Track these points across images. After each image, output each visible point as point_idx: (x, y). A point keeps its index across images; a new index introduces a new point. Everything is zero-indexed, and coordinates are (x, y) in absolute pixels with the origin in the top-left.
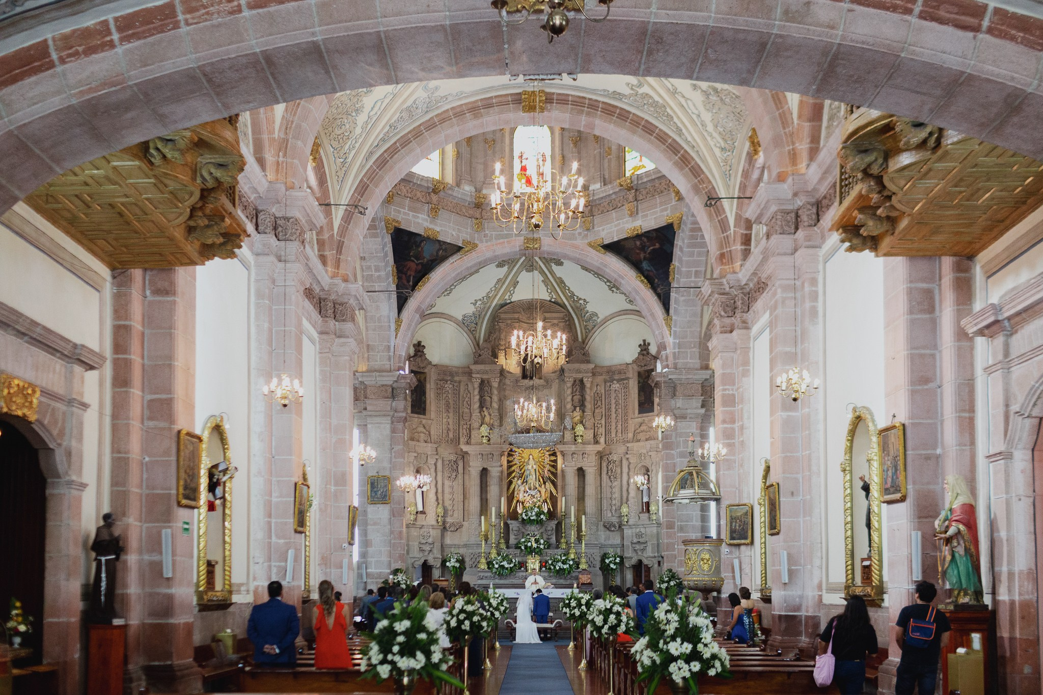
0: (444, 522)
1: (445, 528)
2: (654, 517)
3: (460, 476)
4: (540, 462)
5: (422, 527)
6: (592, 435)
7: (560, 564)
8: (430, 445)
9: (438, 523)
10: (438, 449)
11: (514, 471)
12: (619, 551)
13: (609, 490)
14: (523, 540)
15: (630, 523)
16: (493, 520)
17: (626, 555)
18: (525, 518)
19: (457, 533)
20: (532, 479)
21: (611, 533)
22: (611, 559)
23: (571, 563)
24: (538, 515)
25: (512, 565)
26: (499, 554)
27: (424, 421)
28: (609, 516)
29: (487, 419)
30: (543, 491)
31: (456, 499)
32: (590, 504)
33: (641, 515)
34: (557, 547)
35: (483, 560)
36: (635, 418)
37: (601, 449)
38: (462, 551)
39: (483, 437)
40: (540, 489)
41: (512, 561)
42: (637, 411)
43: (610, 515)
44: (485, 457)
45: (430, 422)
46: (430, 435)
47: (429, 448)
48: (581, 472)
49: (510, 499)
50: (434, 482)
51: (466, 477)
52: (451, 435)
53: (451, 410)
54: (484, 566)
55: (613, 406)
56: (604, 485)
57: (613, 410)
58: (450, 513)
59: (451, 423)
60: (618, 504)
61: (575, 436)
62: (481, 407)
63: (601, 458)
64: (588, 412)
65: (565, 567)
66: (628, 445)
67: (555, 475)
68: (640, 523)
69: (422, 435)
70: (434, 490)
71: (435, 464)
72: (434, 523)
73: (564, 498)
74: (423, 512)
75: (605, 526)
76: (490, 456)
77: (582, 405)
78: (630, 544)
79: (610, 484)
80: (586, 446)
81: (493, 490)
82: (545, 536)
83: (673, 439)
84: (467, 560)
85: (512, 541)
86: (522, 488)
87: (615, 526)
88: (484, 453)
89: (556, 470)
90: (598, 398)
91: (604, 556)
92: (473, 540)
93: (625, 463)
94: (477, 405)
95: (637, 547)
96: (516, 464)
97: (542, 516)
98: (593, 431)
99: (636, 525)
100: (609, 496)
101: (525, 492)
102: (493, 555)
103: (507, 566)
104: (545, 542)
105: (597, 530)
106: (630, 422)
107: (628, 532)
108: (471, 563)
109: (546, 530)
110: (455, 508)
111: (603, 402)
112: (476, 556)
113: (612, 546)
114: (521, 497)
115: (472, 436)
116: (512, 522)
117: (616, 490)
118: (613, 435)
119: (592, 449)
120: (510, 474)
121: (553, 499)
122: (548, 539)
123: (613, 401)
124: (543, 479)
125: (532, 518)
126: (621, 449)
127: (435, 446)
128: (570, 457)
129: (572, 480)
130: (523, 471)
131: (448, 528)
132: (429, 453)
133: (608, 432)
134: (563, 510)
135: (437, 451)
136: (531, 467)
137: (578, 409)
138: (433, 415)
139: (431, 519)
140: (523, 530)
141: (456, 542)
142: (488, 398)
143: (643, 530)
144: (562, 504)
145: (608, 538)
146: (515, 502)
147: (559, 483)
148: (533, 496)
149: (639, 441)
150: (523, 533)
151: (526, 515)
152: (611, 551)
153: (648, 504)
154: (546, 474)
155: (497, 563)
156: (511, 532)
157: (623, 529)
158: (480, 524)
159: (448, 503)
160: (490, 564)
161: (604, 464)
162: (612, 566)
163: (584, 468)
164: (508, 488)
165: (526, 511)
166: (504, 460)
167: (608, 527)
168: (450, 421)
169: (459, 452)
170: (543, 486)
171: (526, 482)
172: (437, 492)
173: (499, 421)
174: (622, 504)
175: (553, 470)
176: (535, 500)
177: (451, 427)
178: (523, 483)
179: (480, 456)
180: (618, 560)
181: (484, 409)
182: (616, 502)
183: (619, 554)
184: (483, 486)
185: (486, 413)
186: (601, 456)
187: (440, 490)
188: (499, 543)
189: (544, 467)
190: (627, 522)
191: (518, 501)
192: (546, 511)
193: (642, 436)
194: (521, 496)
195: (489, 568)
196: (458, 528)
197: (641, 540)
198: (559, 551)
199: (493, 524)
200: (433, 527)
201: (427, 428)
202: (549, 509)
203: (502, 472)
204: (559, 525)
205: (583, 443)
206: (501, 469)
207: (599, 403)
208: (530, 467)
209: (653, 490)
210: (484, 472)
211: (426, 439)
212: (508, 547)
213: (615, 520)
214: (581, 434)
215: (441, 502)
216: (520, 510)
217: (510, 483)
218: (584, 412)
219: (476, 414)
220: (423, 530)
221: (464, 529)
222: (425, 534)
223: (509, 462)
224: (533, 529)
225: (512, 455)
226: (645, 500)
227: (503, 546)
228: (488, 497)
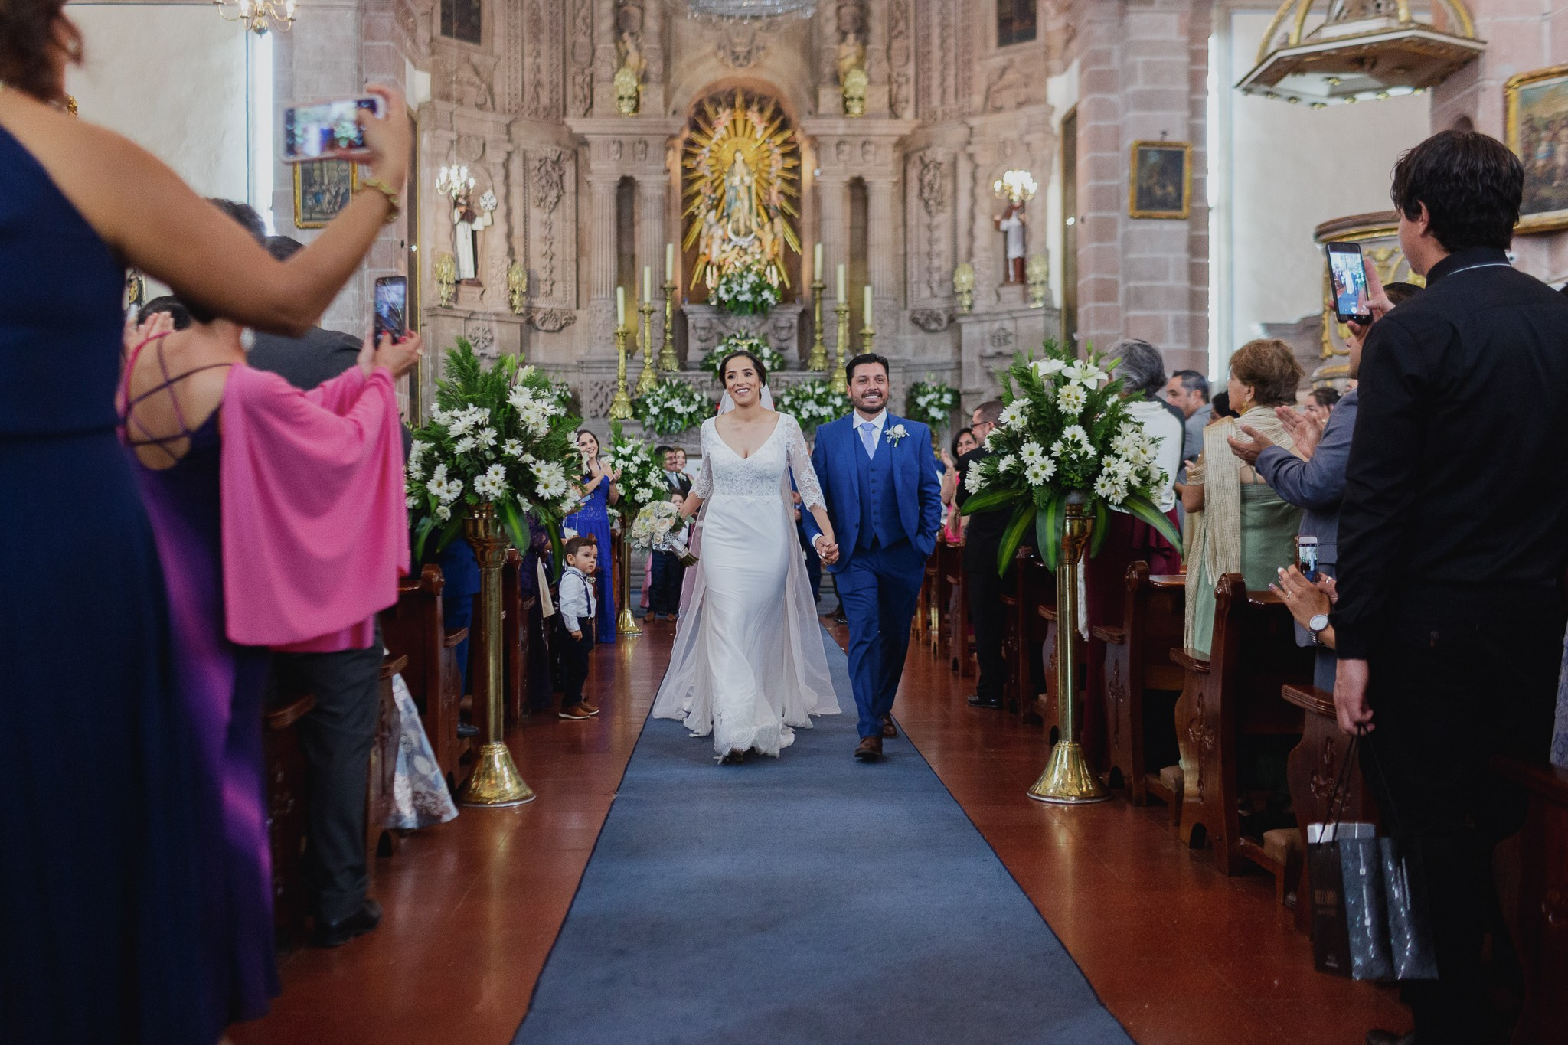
0: (529, 308)
1: (530, 322)
2: (1039, 292)
3: (568, 200)
4: (760, 171)
5: (470, 316)
6: (886, 99)
7: (811, 405)
8: (490, 116)
9: (513, 308)
10: (513, 129)
11: (698, 193)
12: (948, 377)
13: (924, 234)
14: (720, 349)
15: (979, 308)
16: (647, 298)
17: (967, 386)
18: (725, 297)
19: (562, 337)
20: (742, 209)
21: (928, 337)
22: (930, 397)
23: (839, 402)
24: (756, 290)
25: (693, 408)
26: (660, 383)
27: (476, 58)
28: (924, 297)
29: (633, 59)
30: (768, 238)
31: (559, 256)
32: (881, 263)
33: (1004, 291)
34: (804, 367)
35: (622, 397)
36: (991, 57)
37: (906, 131)
38: (573, 380)
39: (621, 98)
40: (760, 234)
41: (692, 398)
42: (993, 40)
43: (925, 293)
44: (627, 150)
45: (491, 61)
46: (490, 89)
47: (489, 126)
48: (858, 189)
49: (691, 257)
50: (502, 208)
51: (584, 203)
52: (545, 99)
53: (545, 37)
54: (622, 411)
55: (936, 32)
56: (912, 222)
57: (936, 41)
58: (544, 287)
59: (544, 69)
60: (947, 266)
61: (845, 100)
62: (619, 28)
63: (906, 158)
64: (877, 43)
65: (825, 411)
66: (974, 122)
67: (795, 202)
68: (1001, 308)
69: (473, 90)
70: (501, 229)
71: (506, 166)
72: (504, 308)
73: (819, 248)
74: (475, 282)
75: (915, 321)
76: (641, 147)
77: (862, 29)
78: (976, 360)
79: (926, 219)
80: (873, 122)
81: (648, 229)
82: (774, 343)
83: (1115, 64)
84: (585, 398)
85: (695, 354)
86: (718, 233)
87: (938, 320)
88: (624, 139)
89: (799, 190)
90: (898, 14)
91: (916, 390)
92: (600, 352)
93: (964, 168)
94: (606, 24)
95: (995, 366)
96: (702, 177)
97: (766, 294)
98: (886, 88)
99: (992, 315)
100: (925, 247)
101: (725, 240)
102: (648, 381)
103: (679, 409)
104: (773, 353)
105: (897, 330)
106: (977, 68)
107: (971, 331)
108: (594, 406)
109: (775, 328)
110: (557, 275)
111: (912, 23)
112: (606, 390)
113: (930, 367)
114: (715, 255)
115: (596, 99)
116: (695, 308)
117: (943, 234)
118: (935, 101)
119: (887, 129)
120: (688, 200)
121: (791, 261)
122: (781, 349)
123: (936, 20)
124: (768, 213)
125: (741, 298)
126: (955, 134)
127: (506, 119)
128: (834, 151)
129: (836, 209)
130: (719, 193)
131: (538, 323)
132: (489, 137)
133: (922, 93)
134: (818, 276)
135: (508, 132)
136: (740, 180)
137: (851, 37)
138: (499, 45)
139: (495, 299)
140: (721, 329)
141: (561, 358)
142: (634, 11)
143: (1009, 326)
144: (812, 268)
145: (922, 349)
146: (700, 266)
147: (806, 219)
148: (745, 251)
149: (999, 109)
150: (721, 335)
151: (728, 292)
152: (930, 380)
153: (1021, 264)
154: (776, 200)
155: (655, 403)
156: (691, 331)
157: (959, 326)
158: (615, 315)
159: (538, 264)
160: (638, 406)
161: (913, 173)
162: (934, 412)
163: (867, 179)
164: (685, 234)
165: (728, 282)
166: (675, 161)
167: (923, 322)
168: (543, 62)
169: (566, 141)
170: (767, 227)
171: (729, 216)
172: (509, 236)
173: (660, 64)
174: (955, 266)
175: (791, 191)
176: (748, 259)
177: (544, 77)
178: (719, 221)
179: (614, 148)
180: (947, 399)
181: (626, 35)
182: (943, 263)
183: (949, 385)
184: (625, 223)
185: (630, 46)
186: (907, 150)
187: (518, 231)
188: (662, 356)
189: (770, 184)
190: (970, 307)
191: (708, 263)
192: (775, 284)
193: (1006, 98)
194: (715, 251)
195: (635, 415)
196: (564, 324)
197: (1005, 349)
198: (809, 375)
199: (646, 308)
200: (500, 318)
201: (485, 75)
202: (782, 284)
203: (669, 188)
204: (806, 316)
205: (864, 116)
206: (665, 178)
207: (902, 26)
208: (736, 180)
209: (1034, 228)
210: (626, 187)
211: (481, 100)
212: (683, 366)
213: (939, 305)
214: (860, 92)
215: (520, 258)
216: (711, 282)
217: (691, 220)
218: (865, 43)
219: (605, 45)
220: (472, 325)
221: (578, 326)
222: (480, 334)
223: (686, 171)
224: (744, 323)
225: (694, 155)
226: (1015, 252)
227: (671, 363)
228: (637, 250)
